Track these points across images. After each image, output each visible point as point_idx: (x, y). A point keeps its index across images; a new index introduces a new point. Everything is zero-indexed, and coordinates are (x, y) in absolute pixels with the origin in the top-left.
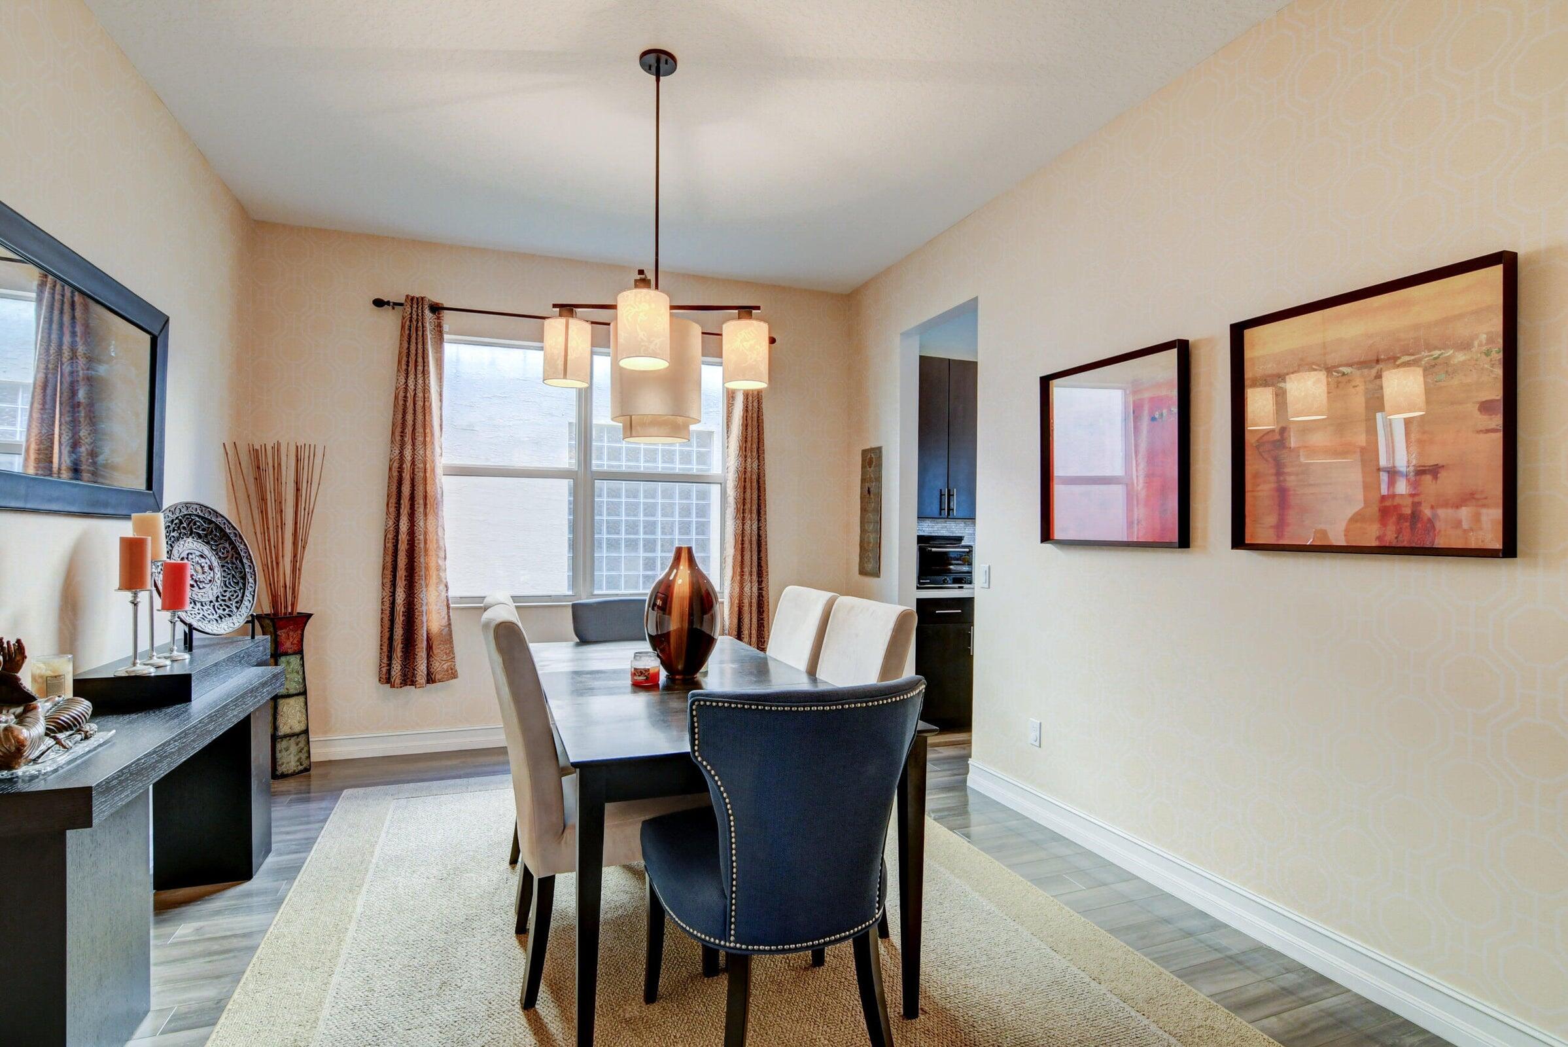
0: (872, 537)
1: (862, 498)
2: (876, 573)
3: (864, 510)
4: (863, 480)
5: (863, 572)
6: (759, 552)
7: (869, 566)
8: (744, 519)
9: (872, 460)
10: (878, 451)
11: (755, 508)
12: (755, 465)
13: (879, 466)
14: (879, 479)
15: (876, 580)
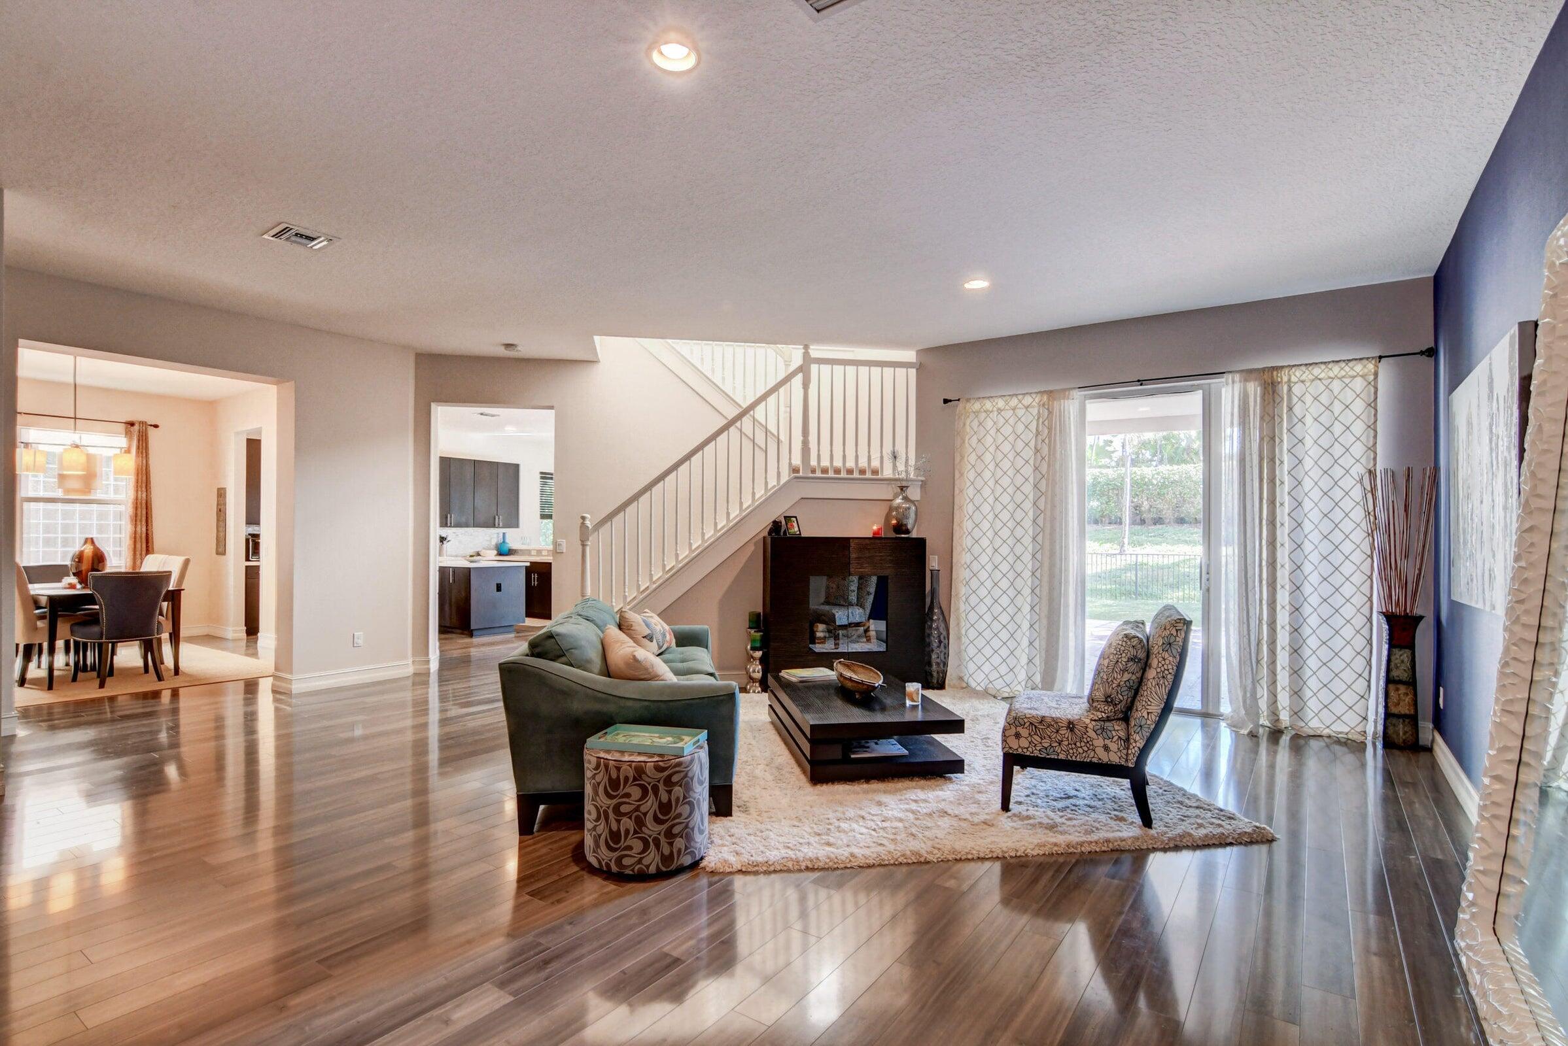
0: (222, 534)
1: (217, 514)
2: (224, 553)
3: (218, 520)
4: (218, 505)
5: (218, 553)
6: (147, 542)
7: (220, 550)
8: (136, 524)
9: (221, 494)
10: (224, 489)
11: (144, 519)
12: (144, 495)
13: (225, 497)
14: (225, 504)
15: (224, 557)
